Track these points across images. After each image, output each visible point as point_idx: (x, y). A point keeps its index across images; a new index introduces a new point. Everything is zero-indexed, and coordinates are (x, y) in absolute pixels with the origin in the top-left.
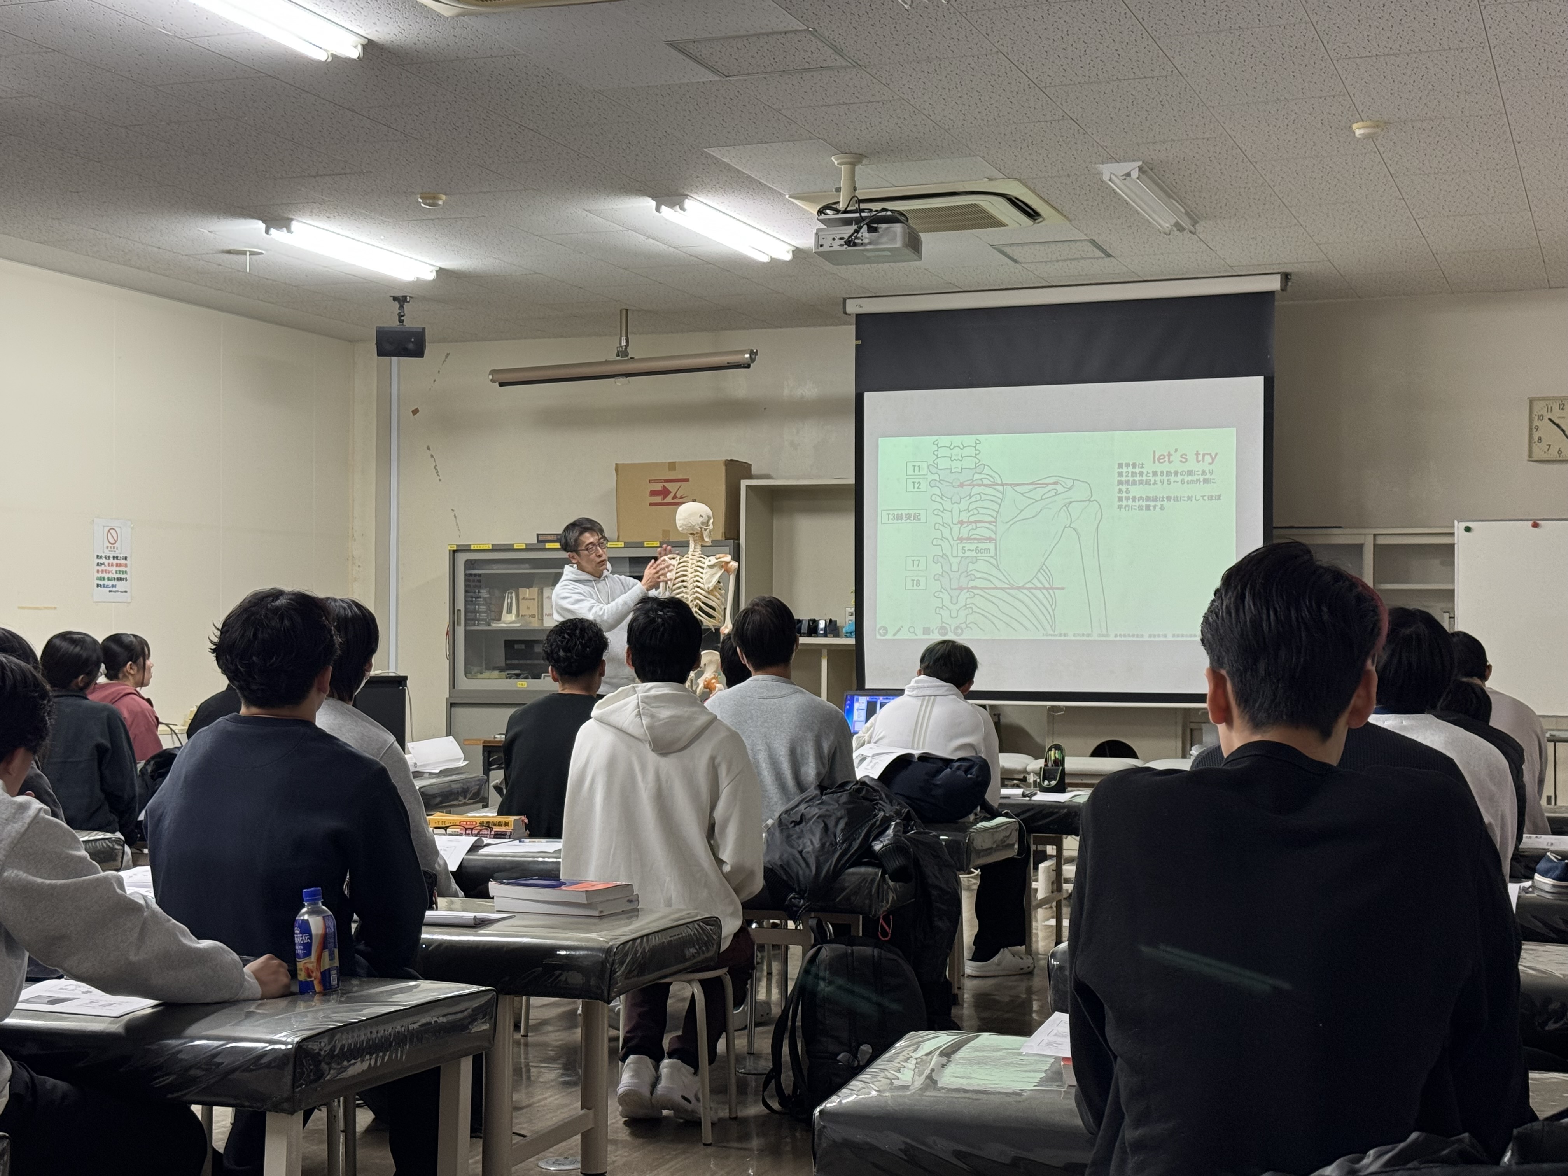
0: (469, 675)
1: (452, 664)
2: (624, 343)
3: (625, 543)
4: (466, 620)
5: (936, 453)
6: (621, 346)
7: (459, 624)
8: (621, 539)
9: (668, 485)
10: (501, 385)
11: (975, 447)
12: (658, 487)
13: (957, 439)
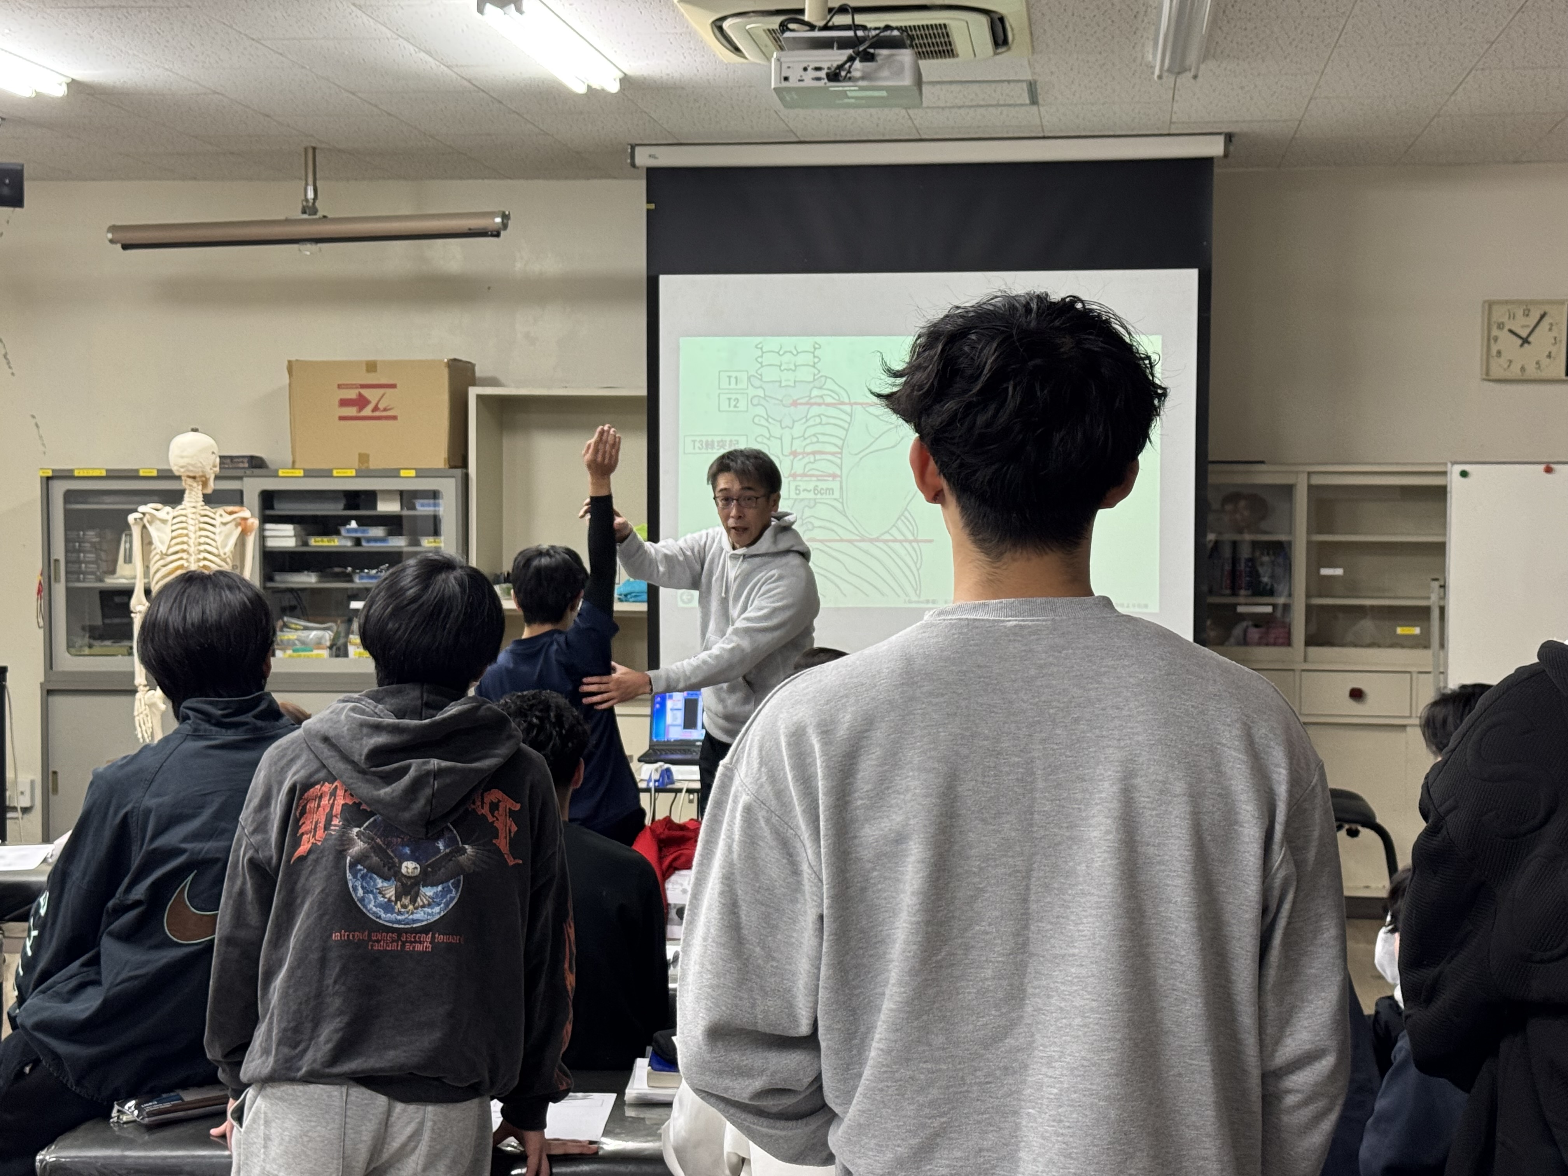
0: (73, 650)
1: (47, 634)
2: (310, 195)
3: (305, 470)
4: (67, 573)
5: (760, 360)
6: (307, 200)
7: (57, 580)
8: (297, 466)
9: (367, 393)
10: (125, 247)
11: (813, 353)
12: (352, 394)
13: (788, 342)
